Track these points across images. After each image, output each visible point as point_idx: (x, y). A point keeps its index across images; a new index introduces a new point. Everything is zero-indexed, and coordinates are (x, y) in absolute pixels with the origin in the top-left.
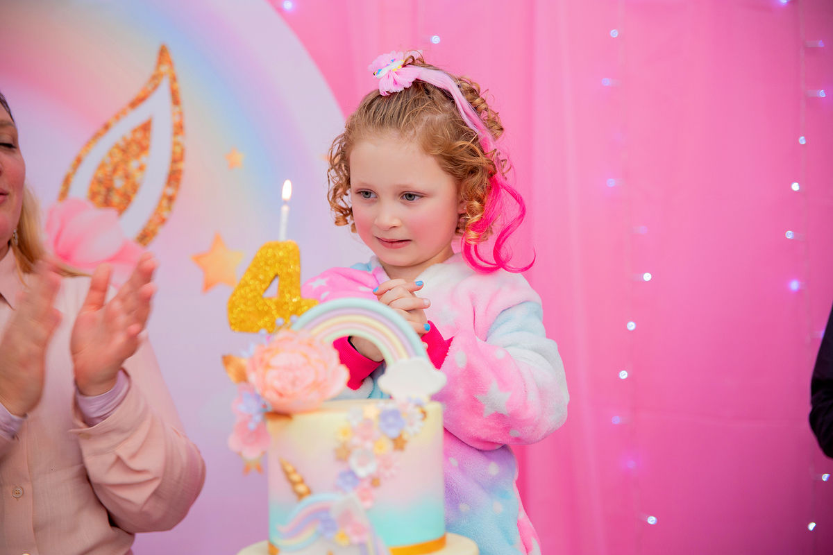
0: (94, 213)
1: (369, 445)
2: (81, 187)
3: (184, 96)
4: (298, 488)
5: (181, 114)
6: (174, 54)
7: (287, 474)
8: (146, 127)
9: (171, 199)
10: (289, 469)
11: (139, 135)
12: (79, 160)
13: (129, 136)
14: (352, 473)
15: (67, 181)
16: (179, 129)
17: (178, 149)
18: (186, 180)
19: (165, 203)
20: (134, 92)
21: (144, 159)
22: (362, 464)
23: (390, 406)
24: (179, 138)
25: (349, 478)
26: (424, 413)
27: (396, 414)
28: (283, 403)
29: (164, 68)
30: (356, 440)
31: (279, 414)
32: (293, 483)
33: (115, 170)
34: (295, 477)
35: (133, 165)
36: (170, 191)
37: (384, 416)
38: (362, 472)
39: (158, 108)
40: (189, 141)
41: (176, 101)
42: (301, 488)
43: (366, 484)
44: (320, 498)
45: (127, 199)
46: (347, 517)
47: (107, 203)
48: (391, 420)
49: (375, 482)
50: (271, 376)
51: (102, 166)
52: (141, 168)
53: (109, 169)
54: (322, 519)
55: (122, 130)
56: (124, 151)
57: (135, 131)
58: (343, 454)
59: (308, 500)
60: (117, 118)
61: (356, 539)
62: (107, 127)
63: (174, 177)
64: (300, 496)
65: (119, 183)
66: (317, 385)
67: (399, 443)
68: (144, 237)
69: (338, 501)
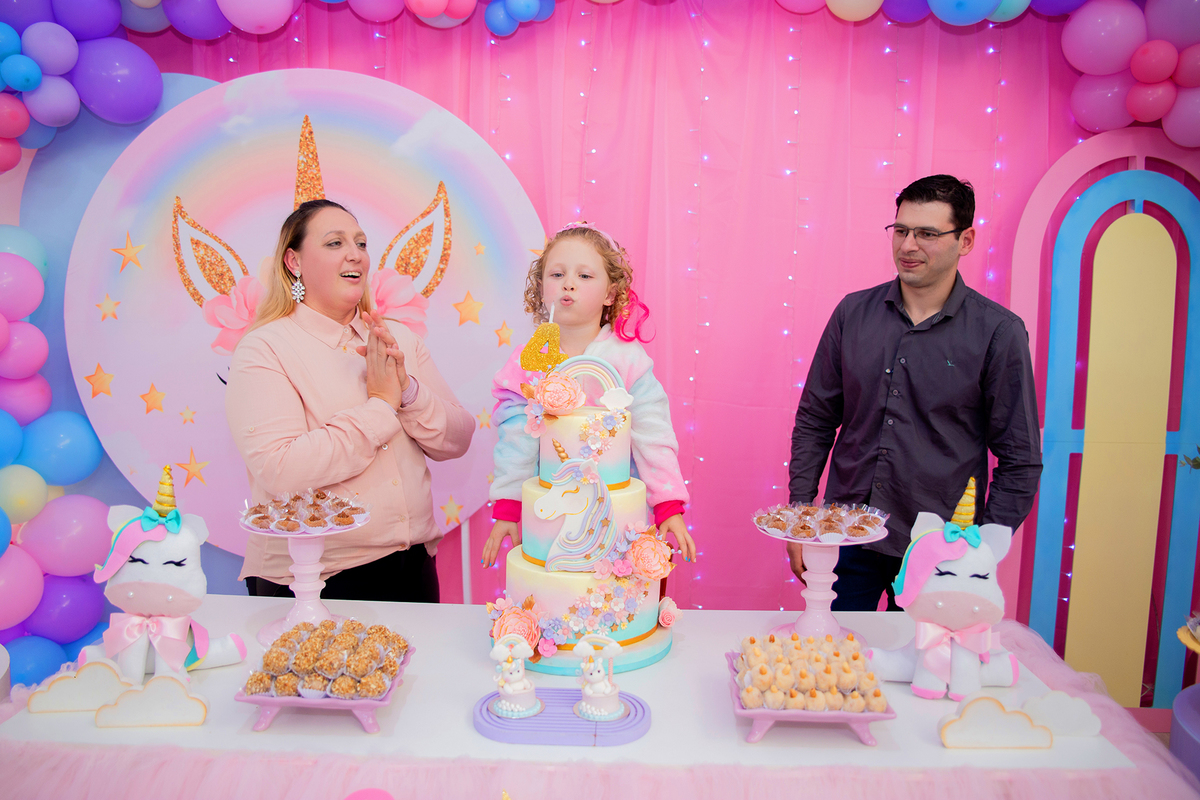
0: (399, 277)
1: (597, 433)
2: (391, 262)
3: (451, 211)
4: (561, 454)
5: (450, 222)
6: (448, 188)
7: (556, 447)
8: (430, 229)
9: (442, 271)
10: (558, 445)
11: (426, 233)
12: (391, 246)
13: (420, 234)
14: (588, 447)
15: (384, 258)
16: (448, 230)
17: (448, 242)
18: (451, 259)
19: (439, 273)
20: (424, 208)
21: (428, 247)
22: (594, 443)
23: (608, 414)
24: (449, 236)
25: (587, 450)
26: (625, 417)
27: (611, 418)
28: (552, 411)
29: (441, 196)
30: (591, 431)
31: (550, 416)
32: (559, 452)
33: (411, 253)
34: (560, 449)
35: (422, 250)
36: (442, 266)
37: (606, 419)
38: (593, 447)
39: (437, 218)
40: (454, 237)
41: (447, 215)
42: (563, 455)
43: (595, 454)
44: (575, 460)
45: (418, 270)
46: (588, 470)
47: (406, 271)
48: (609, 421)
49: (599, 452)
50: (547, 394)
51: (404, 250)
52: (426, 252)
53: (408, 252)
54: (575, 471)
55: (416, 230)
56: (416, 242)
57: (422, 231)
58: (584, 437)
59: (567, 461)
60: (414, 222)
61: (592, 481)
62: (407, 228)
63: (444, 258)
64: (562, 458)
65: (413, 261)
66: (570, 402)
67: (612, 433)
68: (427, 292)
69: (583, 462)
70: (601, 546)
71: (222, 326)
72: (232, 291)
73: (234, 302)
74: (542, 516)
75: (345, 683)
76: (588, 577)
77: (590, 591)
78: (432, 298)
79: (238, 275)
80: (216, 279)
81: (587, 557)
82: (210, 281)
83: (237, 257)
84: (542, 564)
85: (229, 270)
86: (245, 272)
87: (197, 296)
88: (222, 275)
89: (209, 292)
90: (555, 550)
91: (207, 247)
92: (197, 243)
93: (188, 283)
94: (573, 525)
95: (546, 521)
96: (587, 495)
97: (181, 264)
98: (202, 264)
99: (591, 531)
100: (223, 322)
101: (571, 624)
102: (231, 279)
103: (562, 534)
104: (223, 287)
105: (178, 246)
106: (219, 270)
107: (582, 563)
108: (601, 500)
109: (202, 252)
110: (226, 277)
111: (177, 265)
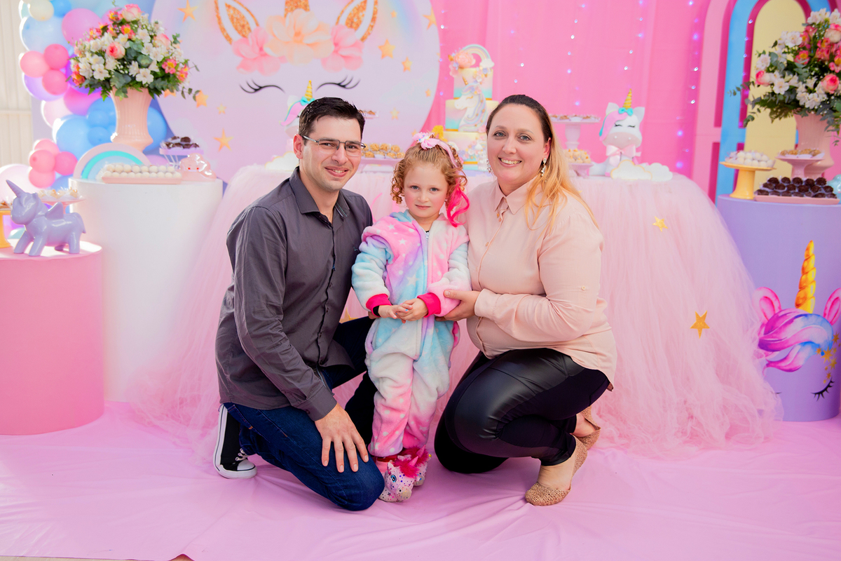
0: (347, 30)
2: (343, 21)
4: (466, 83)
8: (365, 2)
9: (372, 27)
11: (363, 4)
12: (343, 12)
13: (359, 4)
14: (476, 81)
15: (338, 19)
16: (376, 3)
17: (375, 10)
18: (377, 20)
19: (370, 28)
21: (364, 12)
24: (376, 6)
28: (461, 66)
30: (478, 74)
31: (461, 68)
33: (354, 16)
35: (360, 14)
36: (372, 24)
37: (483, 71)
38: (478, 80)
40: (379, 7)
45: (358, 25)
46: (477, 88)
47: (351, 26)
48: (485, 70)
49: (481, 83)
50: (459, 59)
51: (350, 14)
52: (363, 16)
53: (352, 15)
55: (357, 2)
56: (358, 9)
57: (362, 3)
58: (474, 77)
59: (468, 85)
61: (479, 93)
63: (374, 19)
65: (355, 20)
67: (486, 76)
68: (363, 39)
69: (475, 85)
70: (481, 121)
71: (243, 56)
72: (249, 36)
73: (251, 42)
74: (458, 108)
75: (392, 154)
76: (476, 134)
77: (477, 139)
78: (367, 42)
79: (253, 26)
80: (240, 28)
81: (476, 125)
82: (236, 29)
83: (252, 16)
84: (457, 130)
85: (248, 23)
86: (257, 24)
87: (228, 38)
88: (243, 26)
89: (236, 36)
90: (462, 122)
91: (234, 9)
92: (229, 7)
93: (223, 30)
94: (470, 112)
95: (459, 111)
96: (476, 99)
97: (219, 19)
98: (232, 19)
99: (477, 115)
100: (244, 54)
101: (469, 152)
102: (249, 29)
103: (466, 115)
104: (244, 33)
105: (217, 8)
106: (242, 23)
107: (473, 128)
108: (482, 101)
109: (232, 12)
110: (246, 27)
111: (217, 19)
